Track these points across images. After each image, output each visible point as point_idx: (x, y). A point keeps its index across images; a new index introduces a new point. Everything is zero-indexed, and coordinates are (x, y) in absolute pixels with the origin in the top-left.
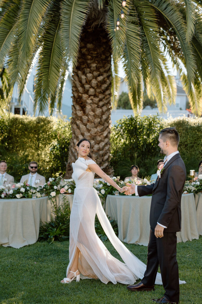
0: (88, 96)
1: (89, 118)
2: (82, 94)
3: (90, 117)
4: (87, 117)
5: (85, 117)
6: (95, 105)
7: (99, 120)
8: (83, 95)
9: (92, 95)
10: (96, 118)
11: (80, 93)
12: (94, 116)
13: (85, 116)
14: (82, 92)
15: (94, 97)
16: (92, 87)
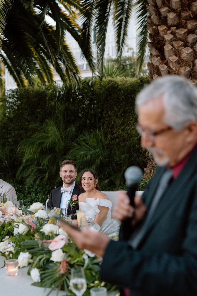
0: (166, 27)
1: (169, 67)
2: (157, 26)
3: (171, 66)
4: (166, 67)
5: (163, 67)
6: (179, 42)
7: (188, 69)
8: (159, 27)
9: (173, 26)
10: (182, 67)
11: (155, 25)
12: (178, 62)
13: (164, 65)
14: (157, 23)
15: (177, 29)
16: (172, 10)
